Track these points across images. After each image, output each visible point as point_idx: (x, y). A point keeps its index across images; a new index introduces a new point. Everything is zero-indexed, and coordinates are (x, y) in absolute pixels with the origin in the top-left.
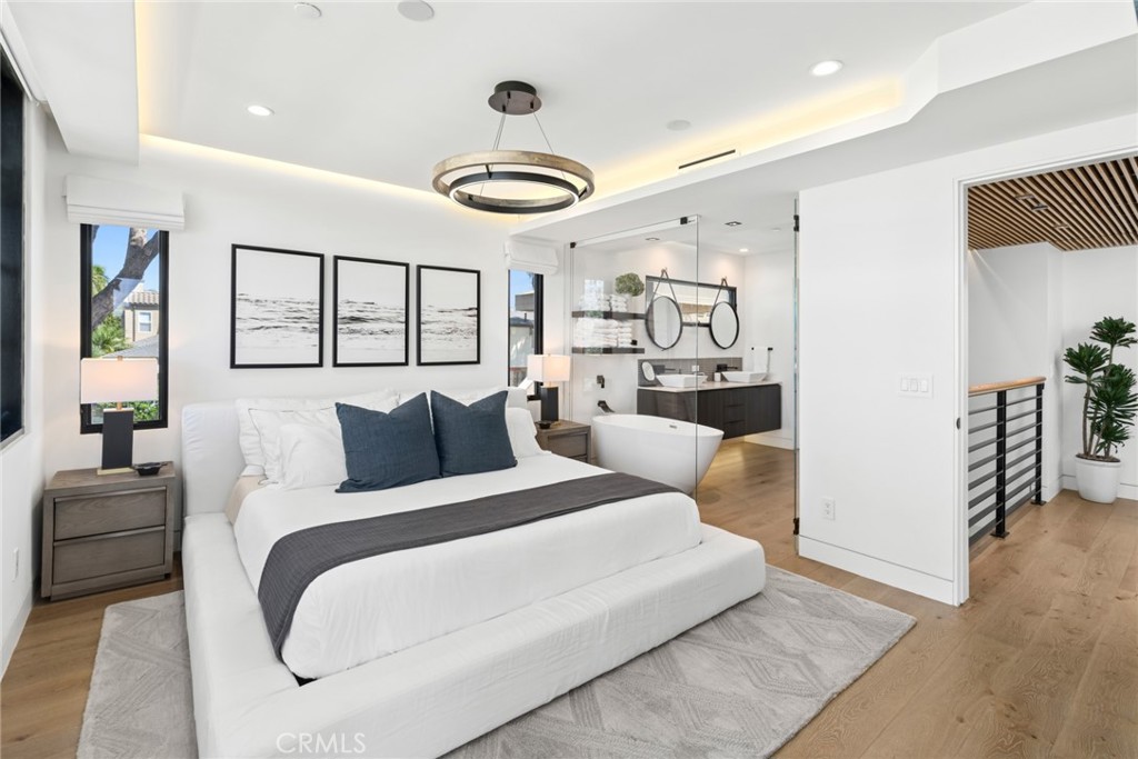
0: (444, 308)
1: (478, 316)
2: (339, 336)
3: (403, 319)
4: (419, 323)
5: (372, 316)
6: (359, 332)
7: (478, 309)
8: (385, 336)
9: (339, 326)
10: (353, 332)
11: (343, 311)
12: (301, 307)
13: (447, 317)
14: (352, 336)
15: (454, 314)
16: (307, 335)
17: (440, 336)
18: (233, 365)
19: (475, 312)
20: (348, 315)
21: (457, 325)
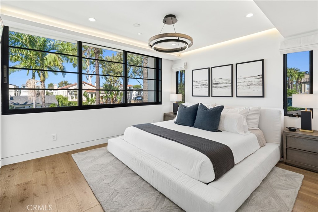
0: (246, 77)
1: (263, 78)
2: (213, 88)
3: (231, 82)
4: (237, 83)
5: (221, 82)
6: (217, 87)
7: (263, 75)
8: (225, 88)
9: (213, 86)
10: (216, 87)
11: (214, 82)
12: (204, 82)
13: (247, 80)
14: (216, 88)
15: (251, 78)
16: (206, 88)
17: (244, 87)
18: (193, 96)
19: (262, 76)
20: (215, 83)
21: (252, 82)
